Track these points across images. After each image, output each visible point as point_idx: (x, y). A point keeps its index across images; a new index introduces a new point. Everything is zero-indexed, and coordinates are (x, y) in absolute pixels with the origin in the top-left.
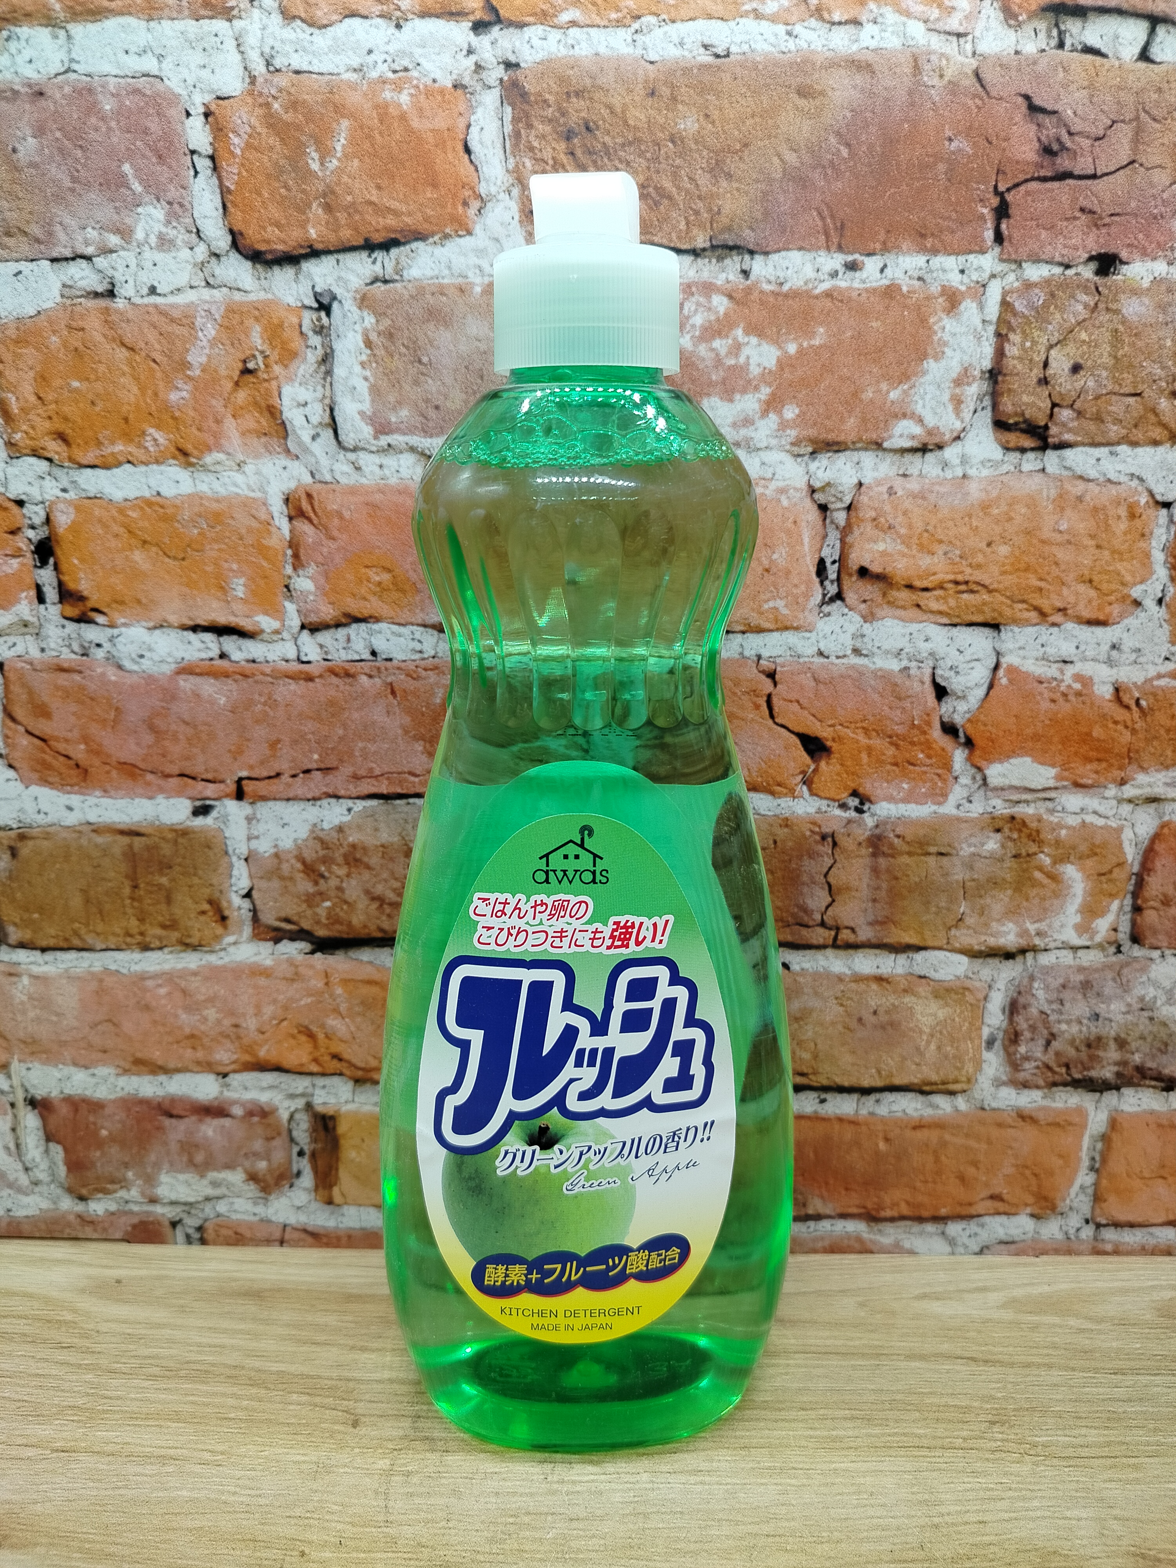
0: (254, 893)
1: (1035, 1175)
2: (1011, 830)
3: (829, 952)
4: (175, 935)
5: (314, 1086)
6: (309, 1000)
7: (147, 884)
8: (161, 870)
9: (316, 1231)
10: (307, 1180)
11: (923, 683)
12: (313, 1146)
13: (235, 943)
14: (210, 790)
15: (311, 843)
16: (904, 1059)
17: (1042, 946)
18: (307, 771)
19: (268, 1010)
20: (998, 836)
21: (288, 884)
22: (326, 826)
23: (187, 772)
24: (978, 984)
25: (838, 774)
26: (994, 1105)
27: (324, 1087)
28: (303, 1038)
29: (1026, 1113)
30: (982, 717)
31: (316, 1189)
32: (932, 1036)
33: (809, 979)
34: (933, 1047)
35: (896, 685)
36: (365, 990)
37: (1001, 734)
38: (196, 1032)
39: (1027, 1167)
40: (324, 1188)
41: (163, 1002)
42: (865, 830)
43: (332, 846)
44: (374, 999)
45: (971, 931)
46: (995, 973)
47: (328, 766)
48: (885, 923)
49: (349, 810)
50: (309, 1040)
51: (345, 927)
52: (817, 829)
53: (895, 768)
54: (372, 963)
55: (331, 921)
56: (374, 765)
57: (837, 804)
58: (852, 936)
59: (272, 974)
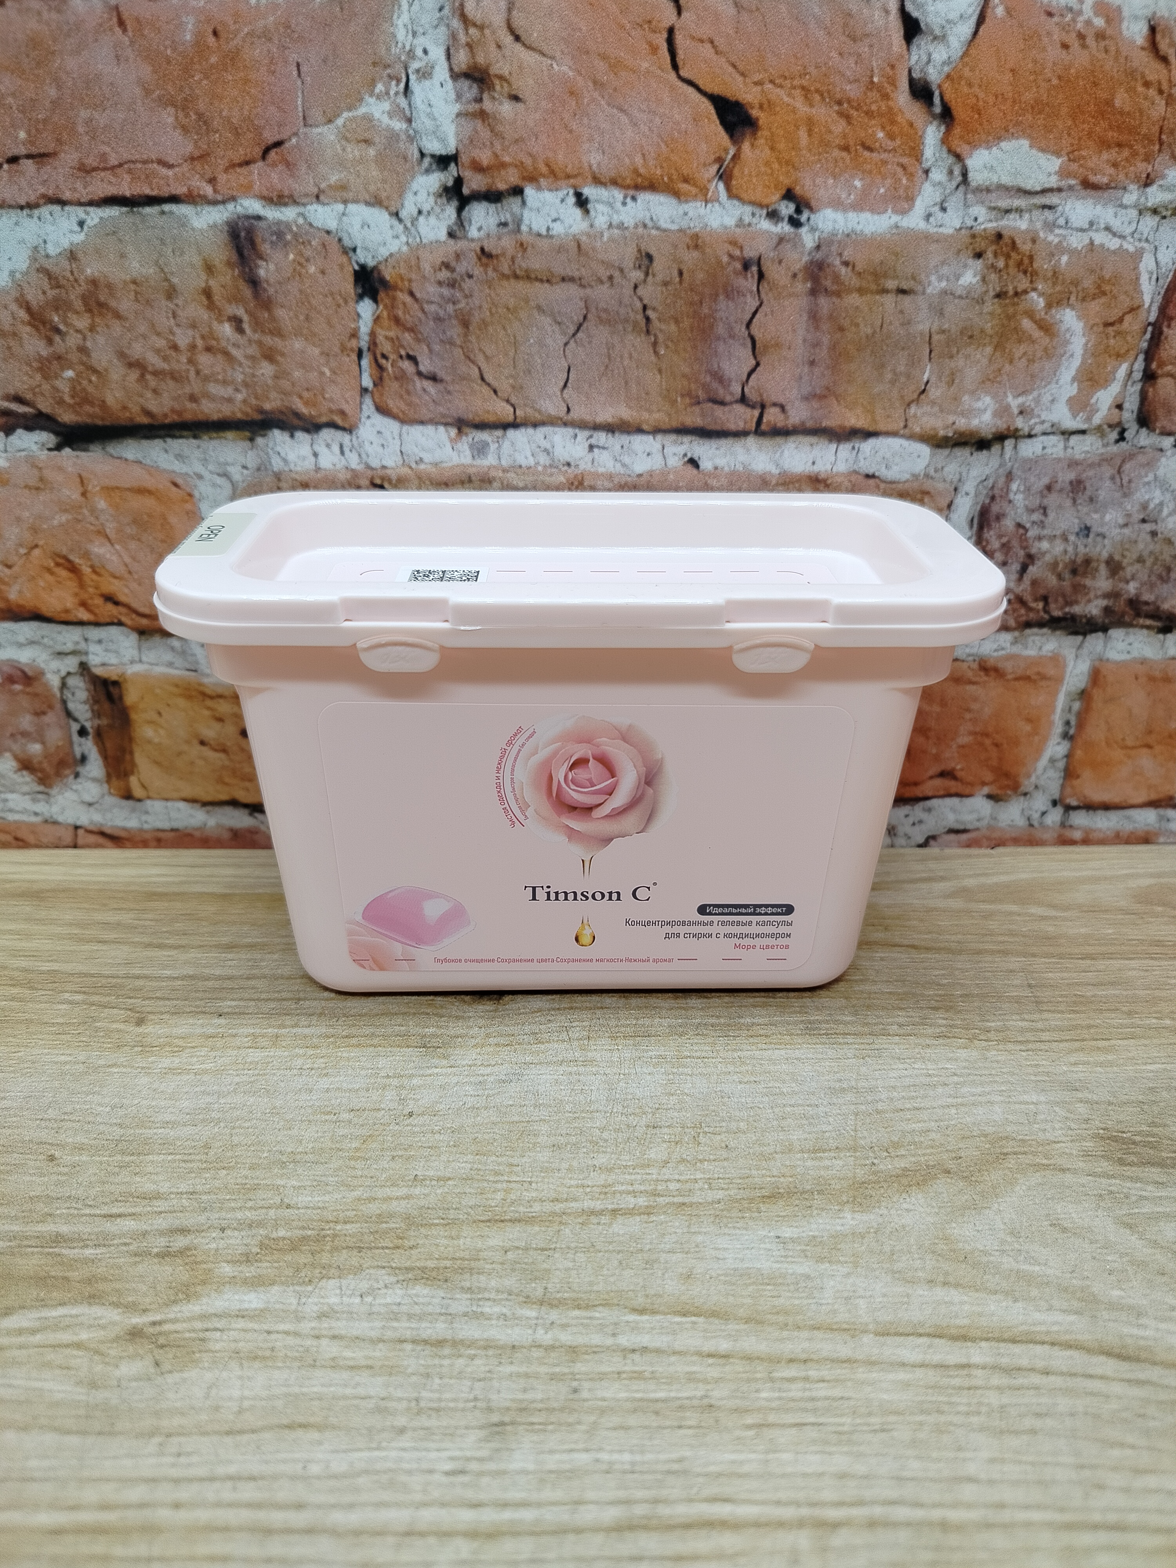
1: (997, 745)
2: (996, 255)
3: (751, 441)
5: (86, 640)
6: (64, 518)
9: (116, 833)
10: (95, 767)
11: (887, 12)
12: (97, 722)
15: (34, 277)
17: (1026, 430)
18: (13, 160)
19: (12, 533)
20: (979, 263)
21: (11, 343)
22: (52, 250)
24: (940, 486)
25: (767, 164)
27: (100, 641)
28: (64, 573)
29: (992, 664)
30: (967, 72)
31: (109, 778)
33: (724, 480)
35: (850, 15)
36: (137, 503)
37: (991, 100)
39: (987, 735)
40: (118, 777)
42: (802, 253)
43: (63, 282)
44: (150, 516)
45: (936, 409)
46: (964, 469)
47: (42, 151)
48: (825, 397)
49: (81, 224)
50: (71, 575)
51: (97, 410)
52: (737, 253)
53: (844, 154)
54: (141, 463)
55: (77, 400)
56: (107, 149)
57: (765, 212)
58: (781, 417)
59: (8, 480)
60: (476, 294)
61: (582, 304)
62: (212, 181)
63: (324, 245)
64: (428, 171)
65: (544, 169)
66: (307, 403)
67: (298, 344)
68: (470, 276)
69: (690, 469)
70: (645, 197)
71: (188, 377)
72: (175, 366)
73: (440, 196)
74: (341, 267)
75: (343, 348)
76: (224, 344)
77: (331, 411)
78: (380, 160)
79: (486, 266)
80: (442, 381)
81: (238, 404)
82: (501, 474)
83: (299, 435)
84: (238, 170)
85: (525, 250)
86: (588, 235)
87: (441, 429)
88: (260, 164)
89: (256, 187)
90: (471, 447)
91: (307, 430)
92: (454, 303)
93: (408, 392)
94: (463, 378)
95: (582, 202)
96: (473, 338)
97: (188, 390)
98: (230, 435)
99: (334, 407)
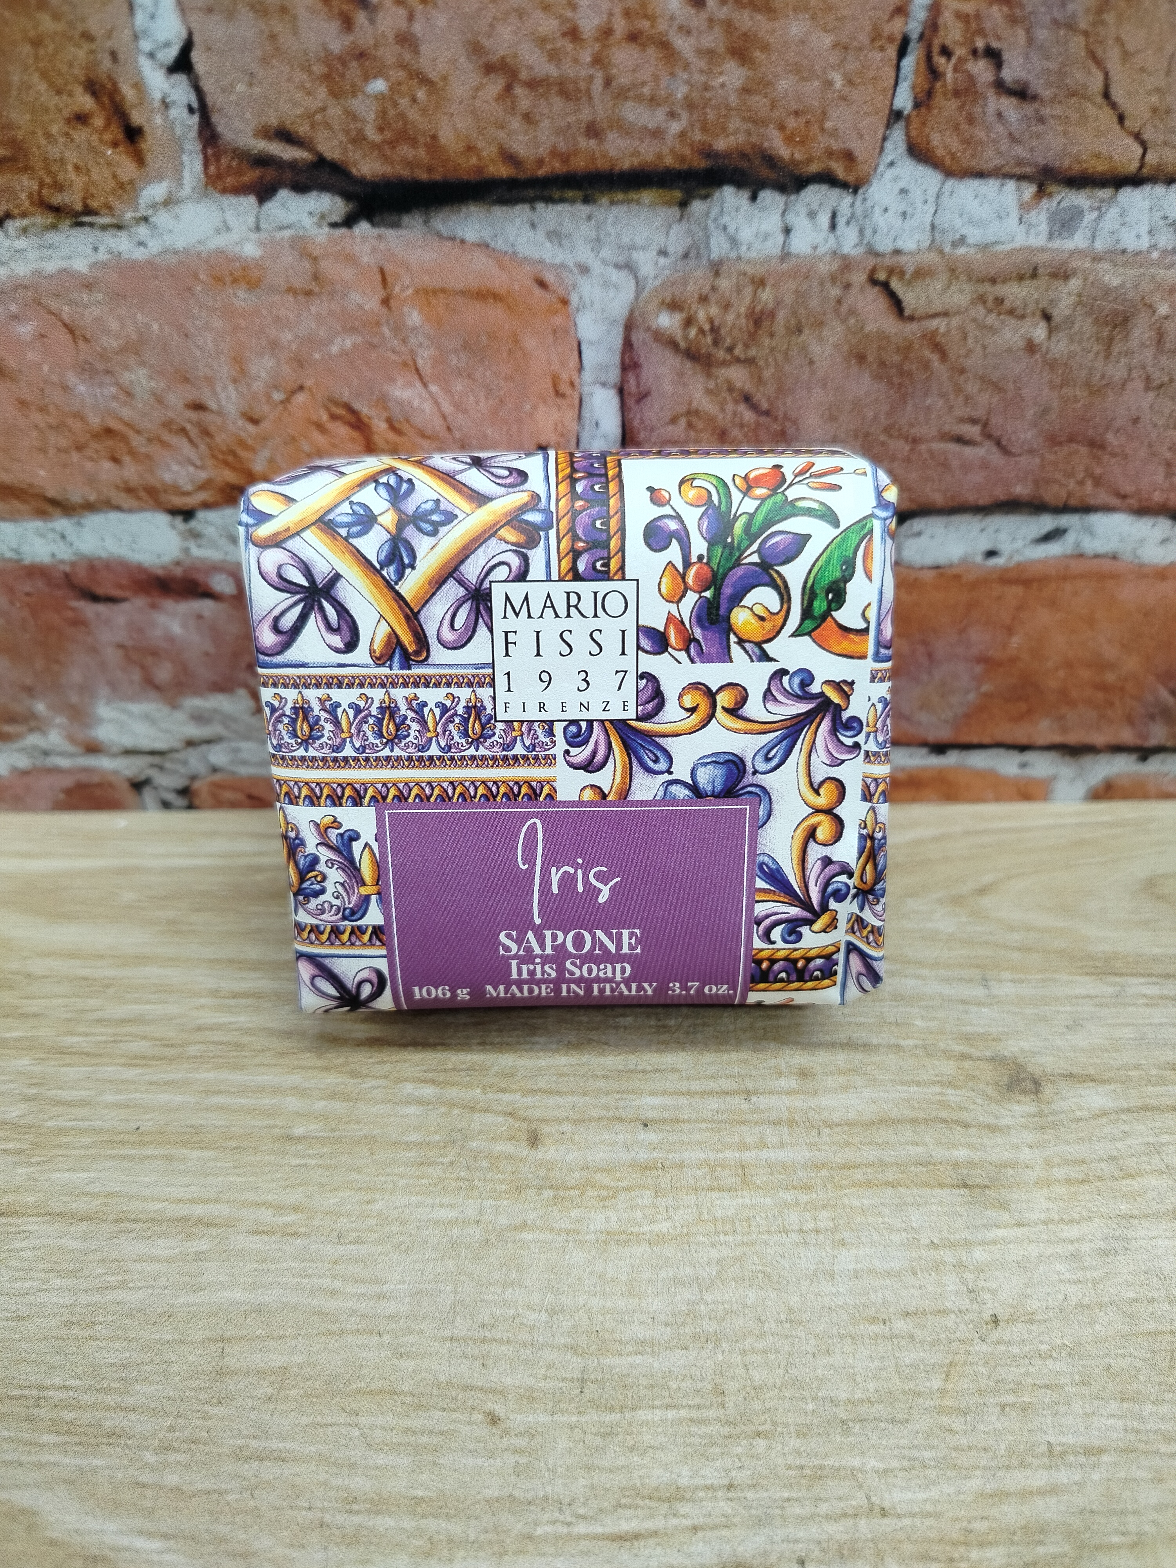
0: (195, 56)
4: (26, 184)
6: (349, 342)
13: (168, 202)
19: (263, 367)
21: (278, 26)
28: (341, 429)
36: (474, 315)
38: (113, 425)
41: (31, 355)
44: (492, 336)
51: (422, 153)
54: (487, 246)
55: (388, 134)
59: (259, 280)
66: (789, 139)
67: (797, 28)
71: (588, 91)
72: (570, 70)
75: (876, 35)
76: (663, 26)
77: (830, 154)
80: (1033, 98)
81: (670, 140)
82: (1087, 264)
83: (767, 196)
87: (1011, 185)
90: (1052, 218)
91: (782, 188)
93: (971, 119)
94: (1073, 94)
96: (1111, 17)
97: (586, 115)
98: (647, 196)
99: (835, 145)
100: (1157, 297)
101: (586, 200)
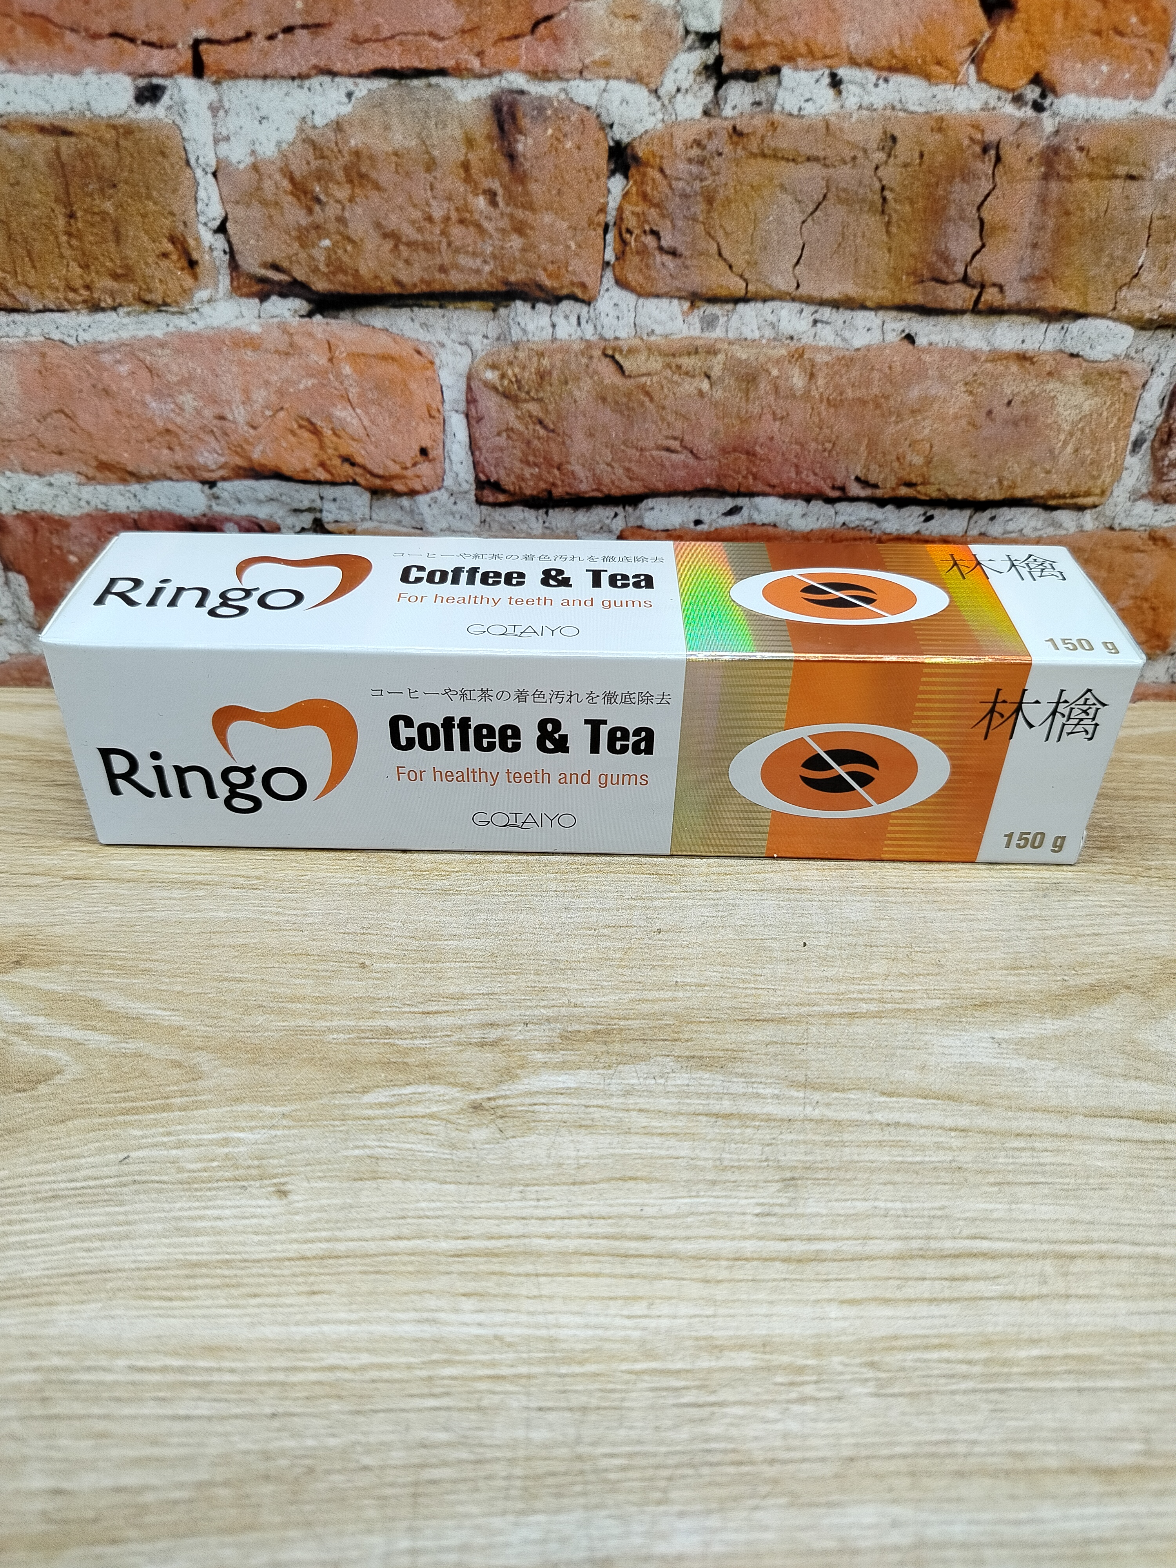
0: (228, 225)
1: (1154, 609)
3: (967, 319)
4: (132, 288)
5: (322, 497)
6: (310, 382)
7: (86, 211)
8: (102, 190)
13: (209, 301)
14: (157, 60)
15: (299, 148)
16: (1033, 464)
18: (289, 30)
19: (260, 396)
21: (273, 211)
22: (319, 121)
23: (122, 31)
24: (1138, 366)
25: (1020, 47)
26: (1125, 524)
27: (335, 500)
28: (306, 435)
29: (1160, 533)
32: (1071, 434)
33: (937, 357)
34: (1069, 449)
36: (380, 369)
38: (171, 427)
39: (1146, 599)
41: (126, 384)
42: (1041, 138)
43: (327, 153)
44: (391, 381)
45: (1146, 292)
46: (1163, 351)
47: (318, 21)
48: (1043, 278)
49: (349, 95)
50: (313, 437)
51: (350, 278)
52: (978, 136)
53: (1096, 38)
54: (388, 331)
55: (332, 269)
56: (381, 20)
57: (1010, 96)
58: (999, 297)
59: (260, 345)
60: (723, 171)
61: (824, 184)
62: (480, 54)
63: (582, 121)
64: (691, 49)
65: (803, 49)
66: (550, 276)
67: (548, 218)
68: (720, 154)
69: (907, 345)
70: (897, 79)
71: (439, 248)
72: (428, 237)
73: (700, 74)
74: (597, 143)
75: (590, 223)
76: (476, 216)
77: (572, 284)
78: (646, 36)
79: (736, 144)
80: (681, 255)
81: (484, 275)
82: (726, 346)
83: (540, 306)
84: (507, 43)
85: (775, 129)
86: (838, 116)
87: (675, 302)
88: (528, 38)
89: (523, 62)
90: (702, 320)
91: (548, 302)
92: (701, 180)
93: (648, 266)
94: (702, 254)
95: (836, 83)
96: (715, 215)
97: (438, 261)
98: (474, 305)
99: (575, 280)
100: (770, 365)
101: (441, 307)
